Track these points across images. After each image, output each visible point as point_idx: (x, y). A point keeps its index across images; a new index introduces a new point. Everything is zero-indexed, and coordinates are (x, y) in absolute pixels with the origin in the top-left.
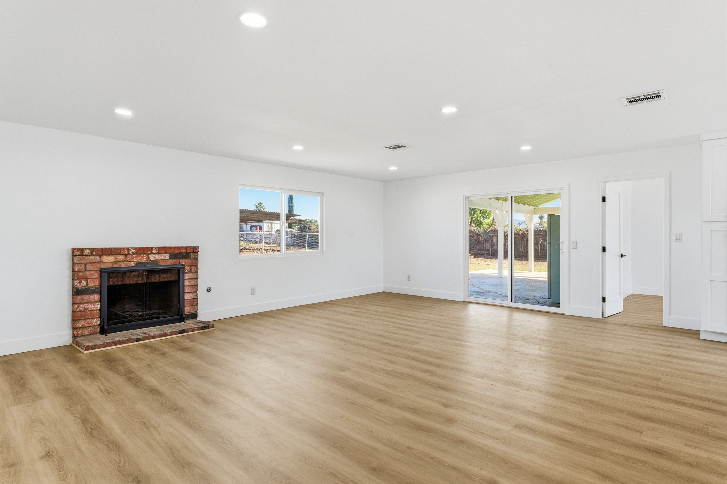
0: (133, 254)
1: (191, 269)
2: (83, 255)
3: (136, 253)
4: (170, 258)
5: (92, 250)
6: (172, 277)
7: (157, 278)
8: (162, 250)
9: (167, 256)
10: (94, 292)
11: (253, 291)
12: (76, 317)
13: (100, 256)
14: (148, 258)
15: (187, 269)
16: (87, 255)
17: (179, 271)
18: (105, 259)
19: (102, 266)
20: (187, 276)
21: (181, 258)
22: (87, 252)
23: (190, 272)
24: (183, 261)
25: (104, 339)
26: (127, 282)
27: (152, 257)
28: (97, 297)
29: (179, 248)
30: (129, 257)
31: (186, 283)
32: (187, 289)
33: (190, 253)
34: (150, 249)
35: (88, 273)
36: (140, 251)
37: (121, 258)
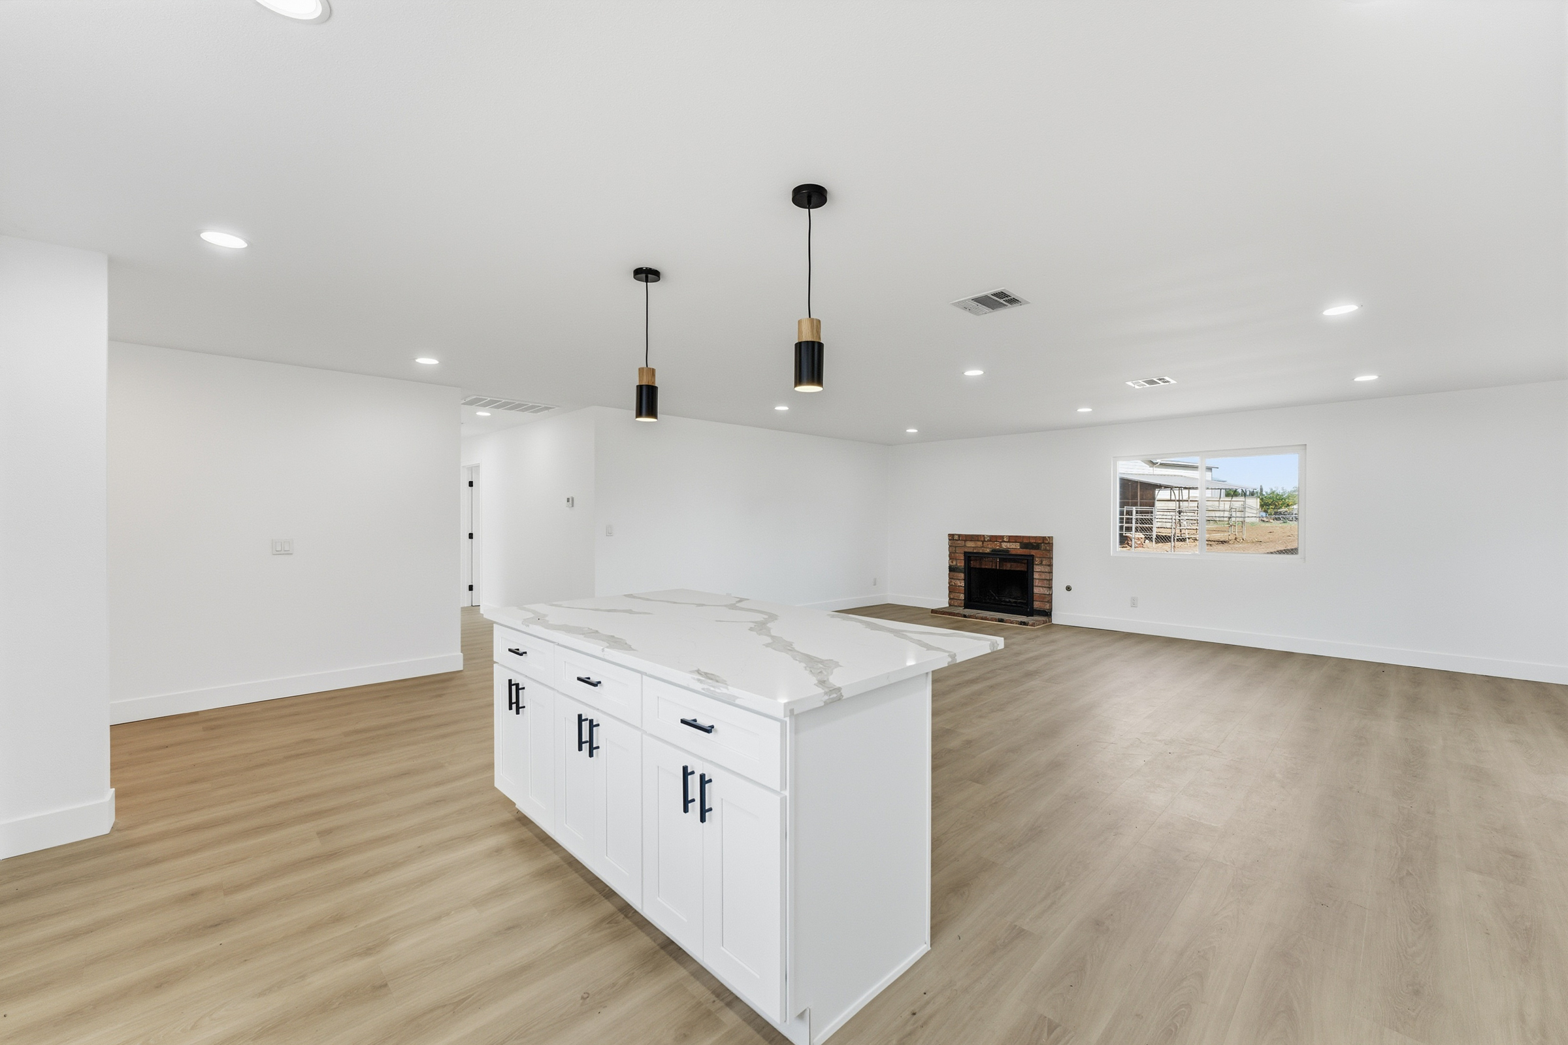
0: (988, 541)
1: (1042, 561)
2: (954, 540)
3: (990, 541)
4: (1021, 548)
5: (959, 535)
6: (1021, 567)
7: (1008, 566)
8: (1012, 539)
9: (1017, 546)
10: (960, 571)
11: (1134, 603)
12: (952, 589)
13: (965, 541)
14: (1001, 546)
15: (1037, 561)
16: (956, 540)
17: (1029, 561)
18: (970, 544)
19: (966, 550)
20: (1037, 568)
21: (1032, 549)
22: (956, 537)
23: (1041, 564)
24: (1033, 552)
25: (961, 610)
26: (983, 567)
27: (1004, 545)
28: (962, 576)
29: (1029, 537)
30: (985, 544)
31: (1036, 576)
32: (1036, 583)
33: (1041, 543)
34: (1002, 537)
35: (957, 555)
36: (994, 539)
37: (980, 544)
